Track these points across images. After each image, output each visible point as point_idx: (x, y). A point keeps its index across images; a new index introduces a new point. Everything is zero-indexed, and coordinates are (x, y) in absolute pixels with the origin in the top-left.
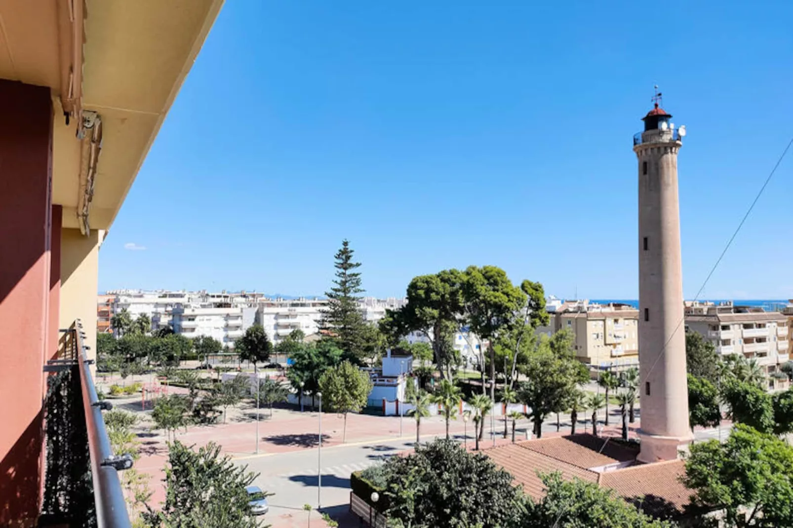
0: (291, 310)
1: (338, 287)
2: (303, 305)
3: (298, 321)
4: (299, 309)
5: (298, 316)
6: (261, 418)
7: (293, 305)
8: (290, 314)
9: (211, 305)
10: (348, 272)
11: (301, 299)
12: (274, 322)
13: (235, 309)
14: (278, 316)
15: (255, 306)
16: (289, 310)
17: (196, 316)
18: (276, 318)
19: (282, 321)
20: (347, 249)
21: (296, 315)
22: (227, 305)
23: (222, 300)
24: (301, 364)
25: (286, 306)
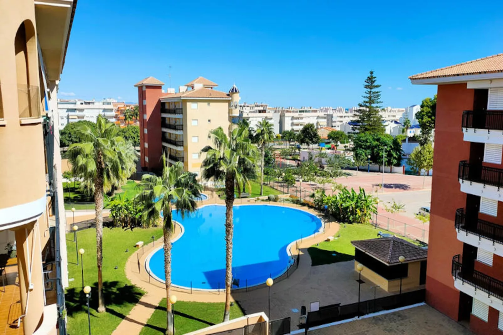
0: (300, 115)
1: (367, 100)
2: (306, 111)
3: (304, 122)
4: (304, 114)
5: (304, 118)
6: (349, 175)
7: (300, 112)
8: (300, 117)
9: (256, 111)
10: (373, 90)
11: (303, 108)
12: (291, 122)
13: (268, 114)
14: (293, 118)
15: (279, 112)
16: (299, 115)
17: (249, 118)
18: (292, 119)
19: (295, 121)
20: (372, 76)
21: (303, 118)
22: (264, 111)
23: (261, 108)
24: (366, 145)
25: (297, 112)
